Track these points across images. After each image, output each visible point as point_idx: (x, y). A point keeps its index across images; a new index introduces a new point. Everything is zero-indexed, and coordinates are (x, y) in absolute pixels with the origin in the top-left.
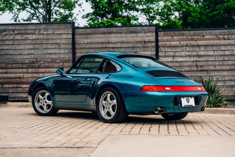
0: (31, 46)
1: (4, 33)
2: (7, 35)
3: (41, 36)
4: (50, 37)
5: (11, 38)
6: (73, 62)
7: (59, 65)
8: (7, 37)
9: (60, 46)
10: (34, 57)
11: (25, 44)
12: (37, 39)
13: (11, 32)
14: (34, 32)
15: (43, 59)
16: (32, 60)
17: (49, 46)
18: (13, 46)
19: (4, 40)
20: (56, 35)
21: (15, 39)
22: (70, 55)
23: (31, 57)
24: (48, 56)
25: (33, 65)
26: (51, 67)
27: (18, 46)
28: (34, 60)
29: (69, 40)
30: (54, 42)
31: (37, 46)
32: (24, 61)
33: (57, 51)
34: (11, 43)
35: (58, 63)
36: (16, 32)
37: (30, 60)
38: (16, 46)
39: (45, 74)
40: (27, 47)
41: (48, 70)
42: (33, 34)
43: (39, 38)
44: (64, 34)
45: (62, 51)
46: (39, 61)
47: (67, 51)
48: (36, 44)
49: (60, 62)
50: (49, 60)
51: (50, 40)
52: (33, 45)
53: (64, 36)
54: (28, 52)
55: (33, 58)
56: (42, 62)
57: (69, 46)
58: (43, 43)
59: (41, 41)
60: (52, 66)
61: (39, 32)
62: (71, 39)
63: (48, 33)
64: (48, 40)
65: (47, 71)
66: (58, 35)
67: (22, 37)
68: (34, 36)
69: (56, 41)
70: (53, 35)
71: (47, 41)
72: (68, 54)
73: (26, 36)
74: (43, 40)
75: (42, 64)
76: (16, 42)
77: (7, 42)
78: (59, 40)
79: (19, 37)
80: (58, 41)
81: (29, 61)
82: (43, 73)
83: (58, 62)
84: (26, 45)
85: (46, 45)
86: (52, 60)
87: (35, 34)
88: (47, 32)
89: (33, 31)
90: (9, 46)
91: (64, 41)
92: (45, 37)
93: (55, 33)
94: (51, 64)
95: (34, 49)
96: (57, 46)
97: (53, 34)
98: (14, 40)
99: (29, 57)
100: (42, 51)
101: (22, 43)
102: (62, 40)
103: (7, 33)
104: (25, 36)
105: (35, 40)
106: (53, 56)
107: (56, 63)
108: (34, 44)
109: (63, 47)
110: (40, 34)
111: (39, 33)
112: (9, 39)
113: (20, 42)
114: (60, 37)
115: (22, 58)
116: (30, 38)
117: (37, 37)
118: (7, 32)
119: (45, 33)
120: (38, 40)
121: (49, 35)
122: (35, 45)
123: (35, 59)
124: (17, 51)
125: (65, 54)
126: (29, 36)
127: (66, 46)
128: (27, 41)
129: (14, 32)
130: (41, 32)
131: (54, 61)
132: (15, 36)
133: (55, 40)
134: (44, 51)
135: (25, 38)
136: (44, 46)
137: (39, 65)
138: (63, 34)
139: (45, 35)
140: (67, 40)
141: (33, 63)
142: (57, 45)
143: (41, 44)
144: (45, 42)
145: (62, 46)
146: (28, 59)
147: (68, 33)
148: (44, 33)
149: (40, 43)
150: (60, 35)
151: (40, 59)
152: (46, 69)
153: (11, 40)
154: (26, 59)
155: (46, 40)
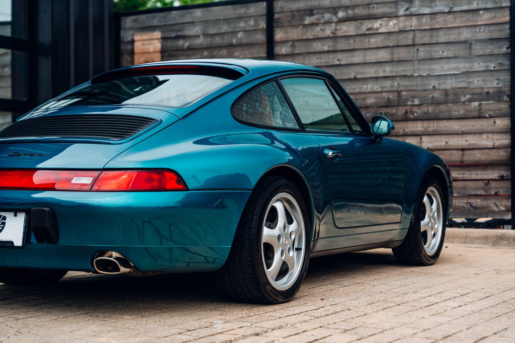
0: (383, 55)
1: (308, 20)
2: (317, 24)
3: (414, 22)
4: (440, 22)
5: (328, 33)
6: (511, 100)
7: (467, 111)
8: (317, 31)
9: (470, 48)
10: (393, 86)
11: (366, 49)
12: (401, 32)
13: (327, 16)
14: (393, 10)
15: (418, 94)
16: (385, 95)
17: (439, 52)
18: (331, 56)
19: (308, 40)
20: (458, 15)
21: (339, 34)
22: (502, 78)
23: (382, 87)
24: (433, 83)
25: (389, 110)
26: (442, 115)
27: (345, 55)
28: (391, 96)
29: (500, 27)
30: (453, 37)
31: (402, 53)
32: (363, 99)
33: (463, 66)
34: (326, 48)
35: (464, 103)
36: (341, 14)
37: (379, 95)
38: (340, 56)
39: (424, 138)
40: (372, 56)
41: (433, 126)
42: (390, 16)
43: (408, 28)
44: (486, 9)
45: (478, 66)
46: (407, 100)
47: (492, 66)
48: (398, 46)
49: (470, 101)
50: (437, 95)
51: (441, 33)
52: (388, 50)
53: (485, 18)
54: (376, 72)
55: (388, 89)
56: (417, 102)
57: (501, 47)
58: (418, 41)
59: (414, 38)
60: (445, 115)
61: (407, 10)
62: (507, 26)
63: (436, 9)
64: (435, 33)
65: (431, 129)
66: (466, 15)
67: (358, 28)
68: (391, 23)
69: (459, 34)
70: (450, 17)
71: (431, 36)
72: (496, 74)
73: (369, 26)
74: (418, 35)
75: (416, 109)
76: (342, 45)
77: (318, 46)
78: (470, 30)
79: (348, 29)
80: (465, 35)
81: (377, 98)
82: (416, 135)
83: (463, 99)
84: (370, 53)
85: (428, 48)
86: (447, 95)
87: (397, 17)
88: (432, 7)
89: (390, 7)
90: (322, 56)
91: (483, 34)
92: (426, 24)
93: (456, 9)
94: (443, 107)
95: (391, 62)
96: (460, 50)
97: (449, 12)
98: (334, 38)
99: (376, 87)
100: (416, 67)
101: (357, 47)
102: (478, 30)
103: (318, 19)
104: (367, 25)
105: (395, 36)
106: (449, 84)
107: (456, 102)
108: (393, 47)
109: (480, 53)
110: (412, 15)
111: (408, 12)
112: (321, 35)
113: (352, 44)
114: (470, 21)
115: (357, 91)
116: (380, 31)
117: (402, 23)
118: (316, 17)
119: (427, 10)
120: (405, 35)
121: (438, 16)
122: (396, 50)
123: (396, 94)
124: (345, 70)
125: (487, 74)
126: (377, 24)
127: (489, 49)
128: (373, 40)
129: (336, 13)
130: (414, 10)
131: (451, 97)
132: (338, 27)
133: (456, 31)
134: (422, 67)
135: (368, 30)
136: (423, 53)
137: (406, 112)
138: (480, 10)
139: (424, 19)
140: (493, 28)
141: (388, 104)
142: (462, 46)
143: (414, 45)
144: (426, 41)
145: (478, 49)
146: (373, 95)
147: (498, 5)
148: (421, 12)
149: (410, 42)
150: (470, 16)
151: (410, 93)
152: (426, 124)
153: (328, 37)
154: (368, 95)
155: (428, 34)
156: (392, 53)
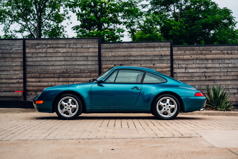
0: (62, 59)
1: (37, 47)
2: (41, 48)
3: (71, 50)
4: (79, 50)
5: (44, 51)
6: (99, 73)
7: (87, 75)
8: (40, 50)
9: (88, 58)
10: (65, 68)
11: (56, 56)
12: (67, 52)
13: (44, 46)
14: (65, 46)
15: (72, 70)
16: (62, 70)
17: (78, 59)
18: (45, 58)
19: (37, 53)
20: (84, 49)
21: (48, 51)
22: (96, 67)
23: (62, 68)
24: (77, 67)
25: (64, 74)
26: (80, 76)
27: (50, 58)
28: (64, 70)
29: (95, 53)
30: (83, 55)
31: (68, 58)
32: (55, 71)
33: (85, 63)
34: (43, 56)
35: (86, 73)
36: (48, 46)
37: (60, 70)
38: (48, 58)
39: (74, 82)
40: (58, 59)
41: (77, 79)
42: (64, 48)
43: (69, 51)
44: (92, 48)
45: (90, 63)
46: (69, 72)
47: (93, 63)
48: (66, 56)
49: (88, 73)
50: (78, 70)
51: (79, 53)
52: (63, 57)
53: (91, 50)
54: (60, 63)
55: (64, 68)
56: (72, 72)
57: (96, 58)
58: (72, 55)
59: (71, 54)
60: (81, 76)
61: (69, 46)
62: (98, 53)
63: (77, 47)
64: (77, 53)
65: (76, 80)
66: (86, 49)
67: (54, 50)
68: (64, 50)
69: (84, 54)
70: (82, 49)
71: (76, 54)
72: (95, 65)
73: (57, 50)
74: (72, 53)
75: (72, 74)
76: (48, 55)
77: (41, 55)
78: (87, 53)
79: (51, 50)
80: (86, 54)
81: (60, 71)
82: (72, 82)
83: (86, 72)
84: (58, 58)
85: (75, 57)
86: (81, 71)
87: (66, 48)
88: (76, 46)
89: (64, 45)
90: (42, 58)
91: (91, 54)
92: (75, 50)
93: (83, 47)
94: (80, 74)
95: (64, 61)
96: (85, 58)
97: (81, 48)
98: (46, 53)
99: (60, 67)
100: (72, 62)
101: (53, 56)
102: (89, 53)
103: (40, 47)
104: (56, 50)
105: (65, 53)
106: (82, 67)
107: (84, 73)
108: (65, 56)
109: (90, 59)
110: (70, 48)
111: (69, 47)
112: (42, 51)
113: (52, 55)
114: (88, 51)
115: (54, 68)
116: (61, 52)
117: (68, 50)
118: (40, 46)
119: (75, 47)
120: (68, 53)
121: (78, 49)
122: (65, 57)
123: (66, 70)
124: (50, 62)
125: (92, 65)
126: (60, 50)
127: (93, 58)
128: (58, 54)
129: (47, 46)
130: (71, 46)
131: (82, 71)
132: (47, 50)
133: (84, 53)
134: (74, 62)
135: (57, 51)
136: (74, 59)
137: (69, 75)
138: (90, 48)
139: (74, 49)
140: (94, 53)
141: (64, 73)
142: (85, 57)
143: (71, 56)
144: (75, 55)
145: (90, 58)
146: (59, 70)
147: (95, 47)
148: (73, 47)
149: (70, 55)
150: (87, 49)
151: (70, 70)
152: (75, 79)
153: (44, 52)
154: (57, 70)
155: (75, 53)
156: (65, 58)
